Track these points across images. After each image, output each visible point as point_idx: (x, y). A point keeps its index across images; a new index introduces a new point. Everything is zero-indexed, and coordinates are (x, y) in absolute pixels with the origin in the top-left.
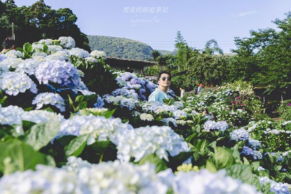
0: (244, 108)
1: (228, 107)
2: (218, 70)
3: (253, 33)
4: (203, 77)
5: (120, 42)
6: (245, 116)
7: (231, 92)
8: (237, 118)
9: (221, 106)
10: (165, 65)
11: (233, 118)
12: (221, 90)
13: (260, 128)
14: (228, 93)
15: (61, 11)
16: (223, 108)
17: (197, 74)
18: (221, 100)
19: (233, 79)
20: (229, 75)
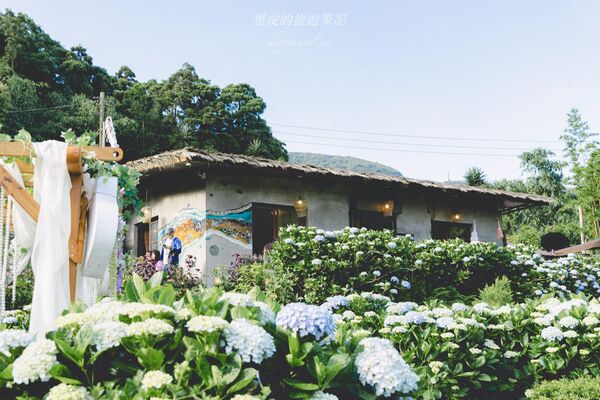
15: (232, 90)
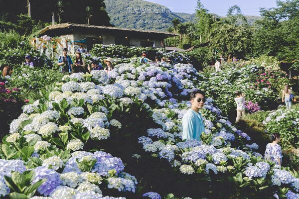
0: (270, 87)
1: (252, 85)
2: (242, 42)
3: (280, 3)
4: (226, 49)
5: (138, 5)
6: (271, 96)
7: (256, 68)
8: (263, 98)
9: (246, 83)
10: (186, 34)
11: (258, 98)
12: (245, 66)
13: (290, 118)
14: (253, 69)
16: (248, 86)
17: (220, 46)
18: (245, 76)
19: (257, 52)
20: (254, 48)
